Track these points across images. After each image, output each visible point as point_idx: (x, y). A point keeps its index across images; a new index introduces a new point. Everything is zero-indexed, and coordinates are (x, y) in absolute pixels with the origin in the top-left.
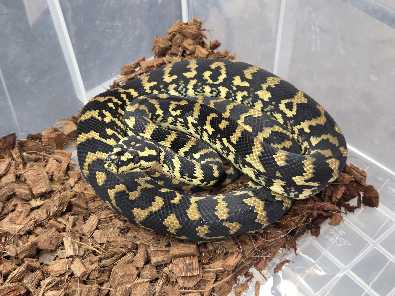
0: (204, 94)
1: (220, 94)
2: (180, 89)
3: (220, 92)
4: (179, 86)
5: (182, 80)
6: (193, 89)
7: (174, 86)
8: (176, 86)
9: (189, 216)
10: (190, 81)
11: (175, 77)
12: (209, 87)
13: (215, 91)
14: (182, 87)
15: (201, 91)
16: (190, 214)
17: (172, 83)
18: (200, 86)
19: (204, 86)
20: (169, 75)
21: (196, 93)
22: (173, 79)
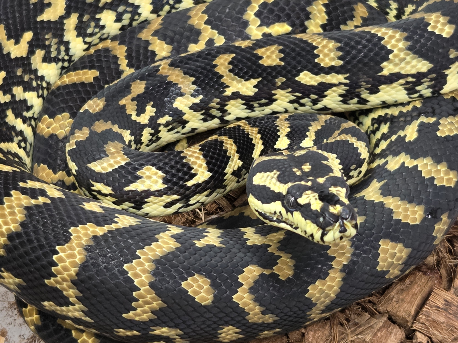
0: (104, 31)
1: (139, 11)
2: (53, 55)
3: (138, 7)
4: (47, 48)
5: (47, 33)
6: (78, 36)
7: (40, 53)
8: (43, 52)
9: (408, 222)
10: (63, 24)
11: (28, 36)
12: (111, 12)
13: (125, 11)
14: (56, 46)
15: (97, 30)
16: (406, 217)
17: (31, 52)
18: (89, 21)
19: (98, 16)
20: (13, 41)
21: (88, 39)
22: (28, 43)
